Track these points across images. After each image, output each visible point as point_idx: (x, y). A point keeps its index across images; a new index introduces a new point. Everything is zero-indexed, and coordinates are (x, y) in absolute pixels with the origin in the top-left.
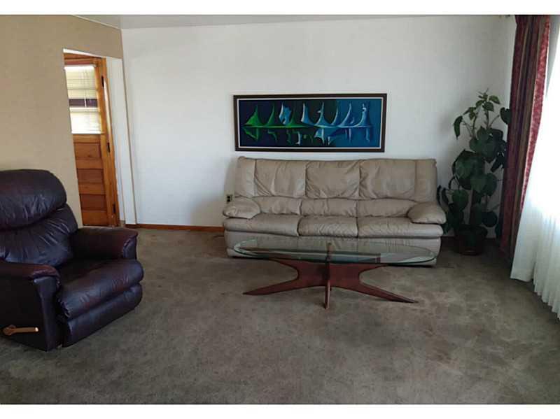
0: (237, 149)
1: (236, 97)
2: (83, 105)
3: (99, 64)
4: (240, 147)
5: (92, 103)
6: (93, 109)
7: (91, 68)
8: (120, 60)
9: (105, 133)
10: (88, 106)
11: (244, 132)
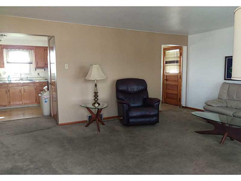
0: (225, 79)
1: (226, 57)
2: (174, 63)
3: (181, 49)
4: (226, 78)
5: (177, 62)
6: (177, 64)
7: (178, 50)
8: (187, 47)
9: (180, 73)
10: (176, 63)
11: (229, 72)
